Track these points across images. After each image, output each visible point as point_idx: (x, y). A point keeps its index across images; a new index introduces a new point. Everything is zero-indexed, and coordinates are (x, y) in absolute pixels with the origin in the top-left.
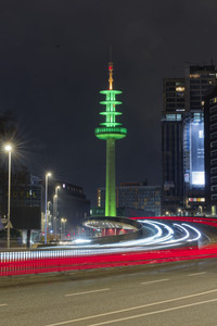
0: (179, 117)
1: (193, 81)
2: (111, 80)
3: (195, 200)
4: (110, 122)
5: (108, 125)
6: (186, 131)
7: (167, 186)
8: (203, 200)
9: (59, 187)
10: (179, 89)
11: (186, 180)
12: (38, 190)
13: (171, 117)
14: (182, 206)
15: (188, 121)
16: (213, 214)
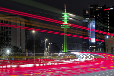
0: (87, 21)
1: (91, 9)
2: (65, 10)
3: (92, 47)
4: (65, 23)
5: (65, 24)
6: (89, 25)
7: (84, 43)
8: (95, 47)
9: (50, 44)
10: (87, 12)
11: (90, 40)
12: (43, 45)
13: (84, 21)
14: (88, 49)
15: (90, 22)
16: (98, 51)
